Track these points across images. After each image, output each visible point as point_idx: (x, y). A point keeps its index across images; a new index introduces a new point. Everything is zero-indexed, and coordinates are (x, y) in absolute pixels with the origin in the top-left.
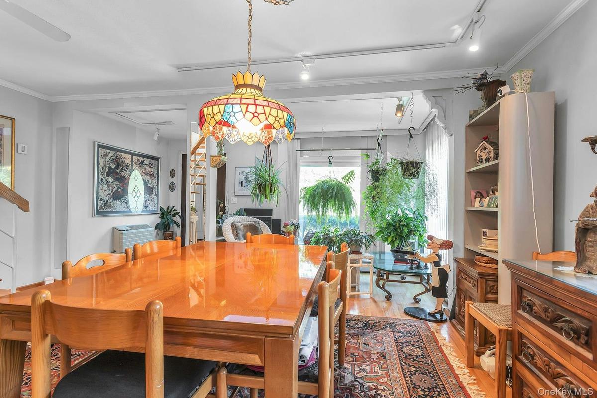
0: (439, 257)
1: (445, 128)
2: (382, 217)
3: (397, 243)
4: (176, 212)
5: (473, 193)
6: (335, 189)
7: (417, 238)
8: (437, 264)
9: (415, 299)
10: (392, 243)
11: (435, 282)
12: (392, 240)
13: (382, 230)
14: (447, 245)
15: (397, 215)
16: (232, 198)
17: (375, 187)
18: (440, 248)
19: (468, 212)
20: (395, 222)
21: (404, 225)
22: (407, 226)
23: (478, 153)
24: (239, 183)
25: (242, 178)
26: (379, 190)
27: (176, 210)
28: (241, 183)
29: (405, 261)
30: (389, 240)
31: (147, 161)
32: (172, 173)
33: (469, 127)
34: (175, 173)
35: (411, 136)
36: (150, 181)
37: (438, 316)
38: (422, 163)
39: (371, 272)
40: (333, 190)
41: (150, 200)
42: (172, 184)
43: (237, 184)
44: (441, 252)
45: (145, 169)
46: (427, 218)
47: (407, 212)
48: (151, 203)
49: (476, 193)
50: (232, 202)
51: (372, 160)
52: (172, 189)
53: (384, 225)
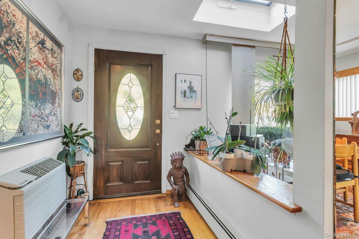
4: (85, 132)
16: (172, 111)
24: (182, 93)
25: (185, 86)
27: (86, 130)
28: (185, 94)
31: (49, 44)
32: (77, 75)
34: (82, 75)
36: (52, 80)
41: (52, 114)
42: (78, 90)
43: (179, 96)
45: (46, 57)
48: (54, 118)
50: (172, 116)
52: (77, 98)
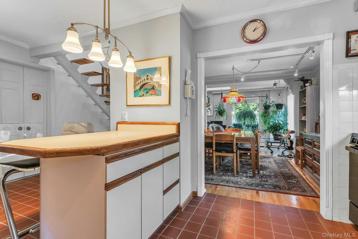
0: (290, 136)
1: (292, 92)
2: (269, 123)
3: (275, 133)
5: (302, 114)
6: (249, 113)
7: (283, 130)
8: (289, 139)
9: (282, 153)
10: (273, 133)
11: (289, 145)
12: (273, 132)
13: (269, 128)
14: (293, 132)
15: (275, 123)
17: (266, 112)
18: (290, 133)
19: (300, 121)
20: (274, 125)
21: (278, 126)
22: (279, 126)
23: (303, 101)
26: (267, 114)
29: (278, 139)
30: (272, 132)
33: (300, 92)
35: (279, 95)
37: (290, 156)
38: (283, 105)
39: (265, 147)
40: (248, 113)
44: (291, 135)
46: (288, 124)
47: (279, 121)
49: (303, 114)
51: (264, 102)
53: (270, 127)
